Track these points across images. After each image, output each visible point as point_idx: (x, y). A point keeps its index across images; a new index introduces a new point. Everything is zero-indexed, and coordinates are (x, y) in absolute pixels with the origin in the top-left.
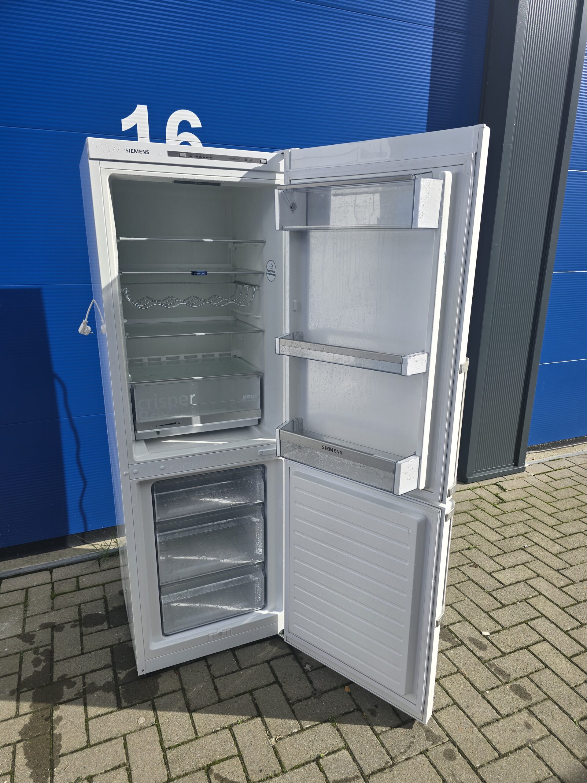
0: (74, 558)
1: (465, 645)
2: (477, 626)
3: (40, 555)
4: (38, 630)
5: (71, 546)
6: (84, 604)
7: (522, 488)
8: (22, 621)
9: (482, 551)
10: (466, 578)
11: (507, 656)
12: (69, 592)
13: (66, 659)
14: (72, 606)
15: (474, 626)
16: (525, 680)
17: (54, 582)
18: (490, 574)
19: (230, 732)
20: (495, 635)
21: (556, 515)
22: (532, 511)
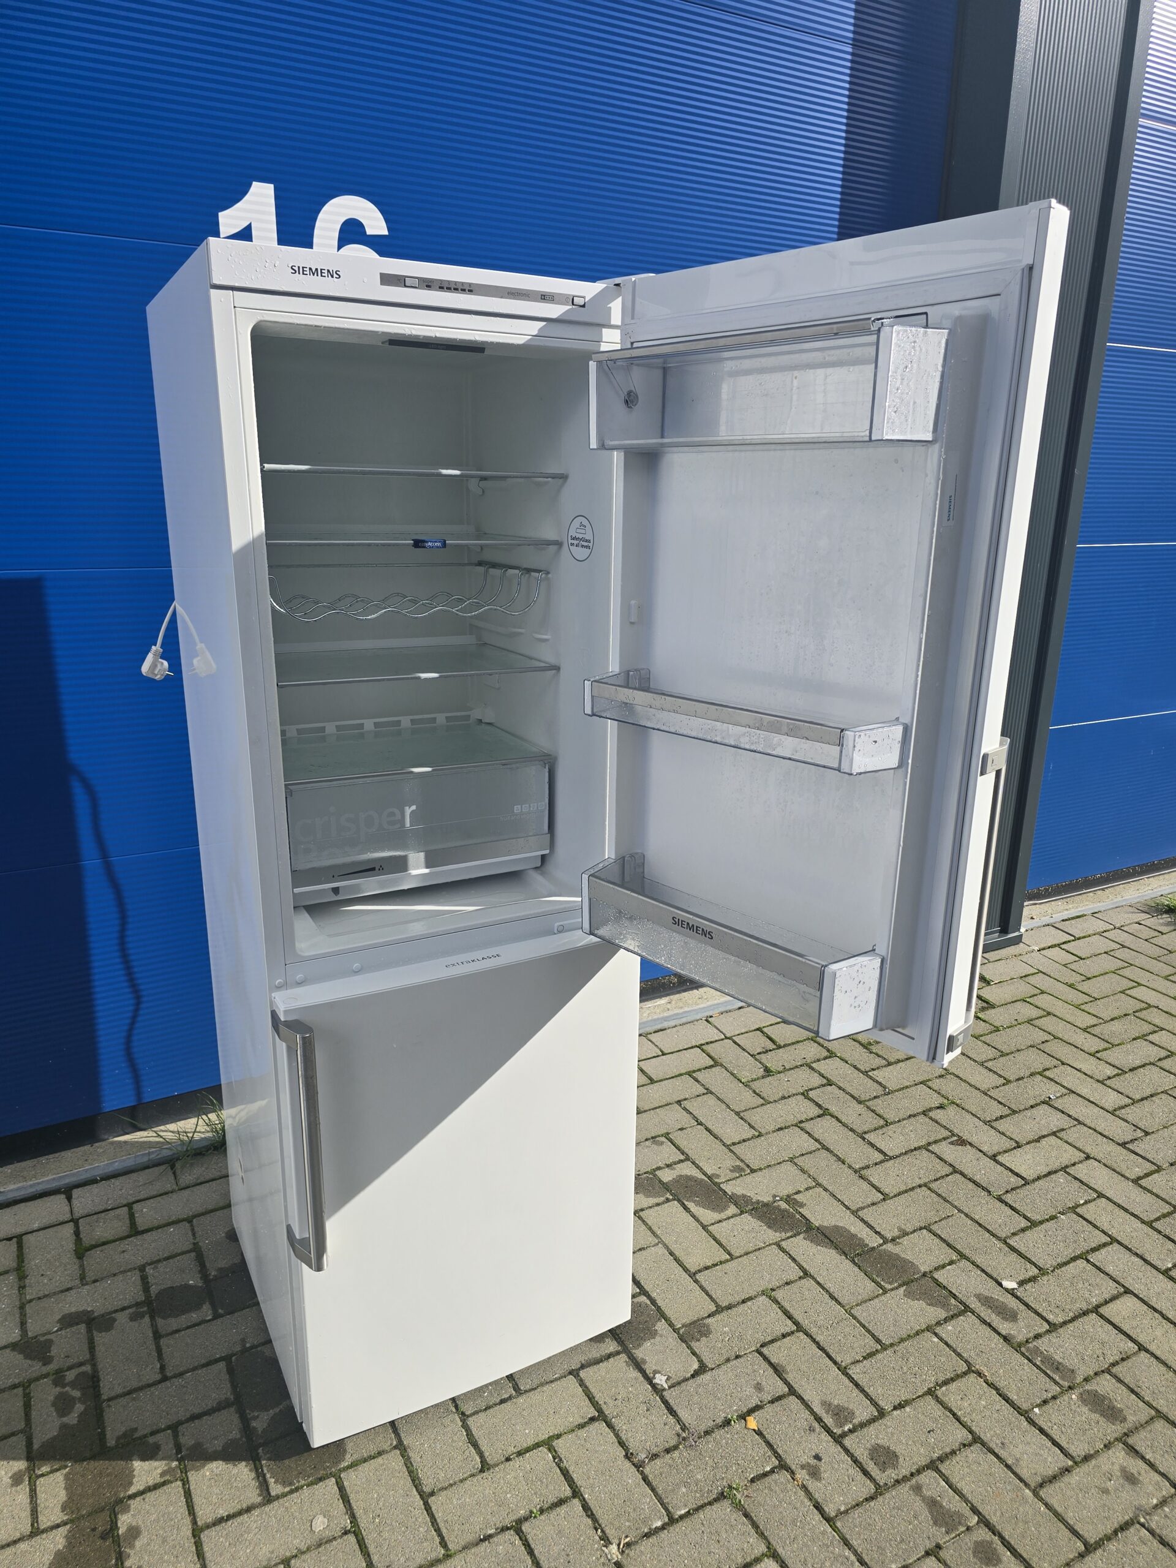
0: (117, 1164)
1: (973, 1312)
2: (989, 1270)
3: (41, 1159)
4: (57, 1331)
5: (106, 1137)
6: (153, 1266)
7: (1021, 977)
8: (17, 1311)
9: (968, 1111)
10: (949, 1170)
11: (1061, 1330)
12: (114, 1241)
13: (129, 1393)
14: (125, 1272)
15: (983, 1271)
16: (1106, 1380)
17: (78, 1219)
18: (993, 1157)
19: (517, 1537)
20: (1028, 1286)
21: (1096, 1030)
22: (1048, 1023)
